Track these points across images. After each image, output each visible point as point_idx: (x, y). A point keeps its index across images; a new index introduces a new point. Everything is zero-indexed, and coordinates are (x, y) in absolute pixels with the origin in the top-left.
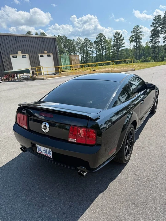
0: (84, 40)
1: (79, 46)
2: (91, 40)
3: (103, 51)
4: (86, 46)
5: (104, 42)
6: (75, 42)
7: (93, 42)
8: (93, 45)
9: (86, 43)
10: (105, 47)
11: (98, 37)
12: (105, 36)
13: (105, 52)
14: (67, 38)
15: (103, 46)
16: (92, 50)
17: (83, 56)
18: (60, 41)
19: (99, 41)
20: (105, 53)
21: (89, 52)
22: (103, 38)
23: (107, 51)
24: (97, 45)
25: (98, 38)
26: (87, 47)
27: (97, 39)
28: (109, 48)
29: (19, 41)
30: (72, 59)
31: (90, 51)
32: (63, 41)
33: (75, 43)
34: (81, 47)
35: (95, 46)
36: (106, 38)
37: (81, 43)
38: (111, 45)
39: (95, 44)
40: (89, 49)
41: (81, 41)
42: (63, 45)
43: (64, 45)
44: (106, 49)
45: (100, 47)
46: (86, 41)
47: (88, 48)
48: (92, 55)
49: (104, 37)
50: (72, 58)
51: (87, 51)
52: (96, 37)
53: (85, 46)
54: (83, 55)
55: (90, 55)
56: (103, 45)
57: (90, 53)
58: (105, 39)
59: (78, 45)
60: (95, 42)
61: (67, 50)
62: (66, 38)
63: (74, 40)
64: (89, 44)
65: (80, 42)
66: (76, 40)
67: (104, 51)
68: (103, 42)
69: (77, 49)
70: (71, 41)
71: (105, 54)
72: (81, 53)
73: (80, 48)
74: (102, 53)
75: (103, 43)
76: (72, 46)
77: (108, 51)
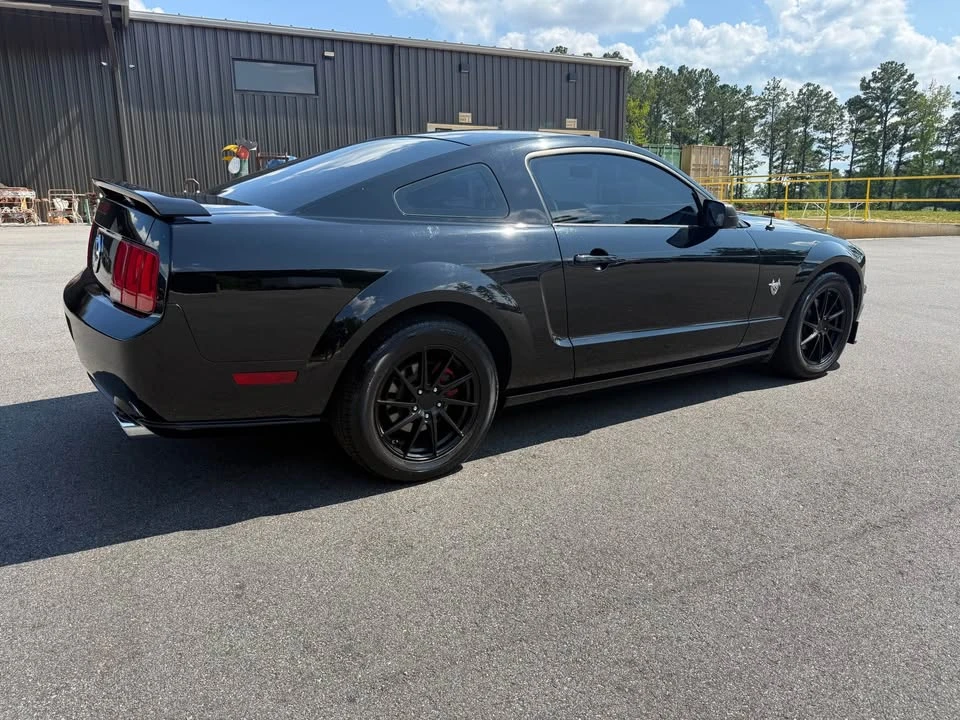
0: (796, 93)
1: (769, 118)
2: (835, 95)
3: (887, 147)
4: (806, 121)
5: (902, 104)
6: (754, 99)
7: (841, 102)
8: (842, 116)
9: (808, 106)
10: (902, 128)
11: (875, 79)
12: (911, 77)
13: (901, 152)
14: (715, 80)
15: (895, 126)
16: (833, 139)
17: (783, 163)
18: (683, 92)
19: (877, 99)
20: (900, 155)
21: (815, 147)
22: (898, 84)
23: (909, 150)
24: (860, 120)
25: (872, 85)
26: (807, 125)
27: (865, 86)
28: (924, 138)
29: (472, 72)
30: (693, 161)
31: (822, 141)
32: (696, 92)
33: (754, 103)
34: (780, 122)
35: (851, 123)
36: (916, 84)
37: (783, 105)
38: (939, 120)
39: (851, 112)
40: (820, 135)
41: (782, 97)
42: (691, 110)
43: (698, 112)
44: (906, 138)
45: (879, 127)
46: (811, 95)
47: (810, 130)
48: (825, 165)
49: (906, 81)
50: (693, 157)
51: (807, 142)
52: (863, 80)
53: (798, 119)
54: (784, 157)
55: (821, 160)
56: (896, 119)
57: (818, 152)
58: (909, 92)
59: (766, 111)
60: (854, 104)
61: (708, 134)
62: (713, 80)
63: (749, 88)
64: (823, 113)
65: (779, 101)
66: (758, 91)
67: (897, 147)
68: (899, 102)
69: (757, 129)
70: (735, 91)
71: (899, 163)
72: (772, 150)
73: (774, 128)
74: (883, 156)
75: (894, 111)
76: (733, 119)
77: (914, 148)
